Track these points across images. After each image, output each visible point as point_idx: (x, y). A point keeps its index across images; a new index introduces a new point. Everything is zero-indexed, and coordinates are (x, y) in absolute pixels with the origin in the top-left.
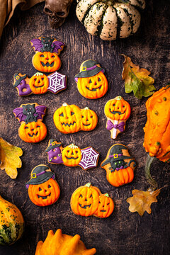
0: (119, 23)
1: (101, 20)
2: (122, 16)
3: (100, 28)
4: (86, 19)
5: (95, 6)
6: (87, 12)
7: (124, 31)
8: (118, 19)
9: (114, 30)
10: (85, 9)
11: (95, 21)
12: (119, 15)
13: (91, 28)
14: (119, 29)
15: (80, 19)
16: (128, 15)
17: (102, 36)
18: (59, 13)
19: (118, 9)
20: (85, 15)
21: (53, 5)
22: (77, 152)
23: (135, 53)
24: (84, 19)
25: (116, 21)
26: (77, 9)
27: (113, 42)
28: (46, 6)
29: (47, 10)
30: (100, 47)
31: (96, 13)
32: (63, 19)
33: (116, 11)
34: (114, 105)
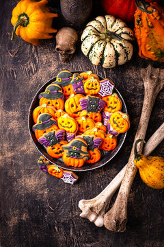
0: (117, 55)
1: (102, 55)
2: (119, 49)
3: (102, 60)
4: (90, 54)
5: (97, 44)
6: (91, 49)
7: (122, 60)
8: (116, 52)
9: (113, 61)
10: (89, 47)
11: (98, 55)
12: (116, 49)
13: (95, 61)
14: (117, 59)
15: (86, 54)
16: (123, 48)
17: (104, 66)
18: (68, 51)
19: (114, 44)
20: (90, 51)
21: (62, 45)
22: (96, 84)
23: (131, 74)
24: (88, 54)
25: (114, 53)
26: (82, 46)
27: (112, 69)
28: (57, 47)
29: (58, 49)
30: (103, 74)
31: (98, 50)
32: (71, 55)
33: (114, 46)
34: (118, 118)
